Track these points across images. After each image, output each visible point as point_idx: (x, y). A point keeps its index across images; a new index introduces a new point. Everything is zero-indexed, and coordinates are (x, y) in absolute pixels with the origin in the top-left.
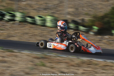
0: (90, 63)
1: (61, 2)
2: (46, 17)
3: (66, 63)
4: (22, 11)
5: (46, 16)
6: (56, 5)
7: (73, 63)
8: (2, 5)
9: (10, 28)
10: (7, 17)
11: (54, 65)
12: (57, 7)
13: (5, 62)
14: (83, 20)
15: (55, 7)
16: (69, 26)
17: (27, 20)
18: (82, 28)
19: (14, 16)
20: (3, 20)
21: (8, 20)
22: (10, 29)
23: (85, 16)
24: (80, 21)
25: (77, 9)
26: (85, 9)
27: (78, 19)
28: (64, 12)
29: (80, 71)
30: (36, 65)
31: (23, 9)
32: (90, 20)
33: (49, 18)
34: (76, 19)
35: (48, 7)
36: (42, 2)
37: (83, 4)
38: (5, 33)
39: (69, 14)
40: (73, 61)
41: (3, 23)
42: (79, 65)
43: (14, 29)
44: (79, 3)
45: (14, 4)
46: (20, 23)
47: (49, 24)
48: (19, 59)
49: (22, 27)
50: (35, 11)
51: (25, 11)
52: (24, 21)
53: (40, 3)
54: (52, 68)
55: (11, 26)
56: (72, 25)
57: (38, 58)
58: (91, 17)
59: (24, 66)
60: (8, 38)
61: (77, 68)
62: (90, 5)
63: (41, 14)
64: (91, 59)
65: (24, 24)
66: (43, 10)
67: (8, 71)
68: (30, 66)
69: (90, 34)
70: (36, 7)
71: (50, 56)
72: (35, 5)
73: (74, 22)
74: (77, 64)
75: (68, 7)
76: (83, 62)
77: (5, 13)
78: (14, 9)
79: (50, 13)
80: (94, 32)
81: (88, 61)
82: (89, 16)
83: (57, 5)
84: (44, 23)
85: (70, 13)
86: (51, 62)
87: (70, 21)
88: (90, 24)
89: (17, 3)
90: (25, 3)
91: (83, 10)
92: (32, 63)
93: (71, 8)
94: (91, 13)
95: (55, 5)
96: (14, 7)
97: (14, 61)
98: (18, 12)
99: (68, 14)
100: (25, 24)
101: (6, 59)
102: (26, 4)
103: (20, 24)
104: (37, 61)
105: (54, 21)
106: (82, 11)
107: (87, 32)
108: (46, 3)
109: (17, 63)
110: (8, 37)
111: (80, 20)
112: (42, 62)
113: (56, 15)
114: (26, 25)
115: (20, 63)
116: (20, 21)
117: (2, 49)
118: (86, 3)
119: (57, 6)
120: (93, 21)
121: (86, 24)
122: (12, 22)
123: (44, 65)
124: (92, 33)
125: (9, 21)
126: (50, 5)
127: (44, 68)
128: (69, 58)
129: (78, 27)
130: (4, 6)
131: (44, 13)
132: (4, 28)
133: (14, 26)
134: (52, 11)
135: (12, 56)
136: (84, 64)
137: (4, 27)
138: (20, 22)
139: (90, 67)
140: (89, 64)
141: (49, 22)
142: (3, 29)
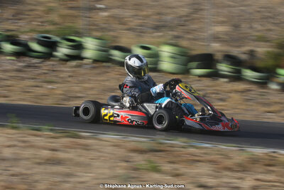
0: (272, 162)
1: (197, 10)
2: (159, 49)
3: (210, 161)
4: (98, 34)
5: (159, 44)
6: (184, 19)
7: (228, 163)
8: (50, 19)
9: (70, 76)
10: (63, 50)
11: (182, 168)
12: (187, 23)
13: (58, 162)
14: (252, 53)
15: (183, 22)
16: (216, 69)
17: (111, 55)
18: (249, 73)
19: (79, 47)
20: (52, 58)
21: (65, 57)
22: (70, 79)
23: (256, 43)
24: (244, 57)
25: (236, 26)
26: (257, 26)
27: (239, 52)
28: (205, 34)
29: (248, 182)
30: (136, 169)
31: (103, 29)
32: (268, 52)
33: (166, 51)
34: (235, 51)
35: (162, 23)
36: (150, 12)
37: (250, 14)
38: (59, 89)
39: (216, 38)
40: (230, 158)
41: (53, 65)
42: (243, 168)
43: (80, 79)
44: (242, 11)
45: (79, 16)
46: (95, 65)
47: (167, 65)
48: (93, 154)
49: (99, 74)
50: (131, 34)
51: (106, 33)
52: (104, 60)
53: (145, 13)
54: (177, 175)
55: (73, 72)
56: (224, 68)
57: (141, 152)
58: (272, 47)
59: (107, 171)
60: (66, 103)
61: (239, 175)
62: (269, 15)
63: (146, 41)
64: (274, 152)
65: (104, 66)
66: (151, 31)
67: (67, 185)
68: (120, 172)
69: (270, 89)
70: (134, 23)
71: (172, 146)
72: (131, 19)
73: (231, 59)
74: (240, 165)
75: (214, 22)
76: (255, 161)
77: (57, 39)
78: (81, 31)
79: (170, 37)
80: (280, 84)
81: (267, 157)
82: (268, 44)
83: (187, 16)
84: (156, 63)
85: (219, 38)
86: (173, 159)
87: (219, 56)
88: (270, 63)
89: (88, 15)
90: (105, 14)
91: (251, 28)
92: (125, 164)
93: (222, 23)
94: (272, 35)
95: (181, 17)
96: (80, 24)
97: (82, 159)
98: (89, 36)
99: (214, 38)
100: (109, 67)
101: (61, 155)
102: (109, 17)
103: (94, 68)
104: (139, 160)
105: (179, 57)
106: (249, 31)
107: (263, 83)
108: (159, 14)
109: (89, 165)
110: (65, 100)
111: (245, 53)
112: (150, 162)
113: (184, 43)
114: (109, 70)
115: (97, 163)
116: (94, 58)
117: (51, 130)
118: (259, 12)
119: (185, 21)
120: (277, 57)
121: (260, 64)
122: (74, 63)
123: (156, 170)
124: (274, 86)
125: (67, 61)
126: (169, 18)
127: (156, 176)
128: (218, 151)
129: (239, 72)
130: (55, 24)
131: (153, 37)
132: (56, 76)
133: (82, 71)
134: (175, 33)
135: (75, 148)
136: (256, 165)
137: (55, 74)
138: (95, 61)
139: (273, 171)
140: (270, 163)
141: (167, 59)
142: (54, 79)
